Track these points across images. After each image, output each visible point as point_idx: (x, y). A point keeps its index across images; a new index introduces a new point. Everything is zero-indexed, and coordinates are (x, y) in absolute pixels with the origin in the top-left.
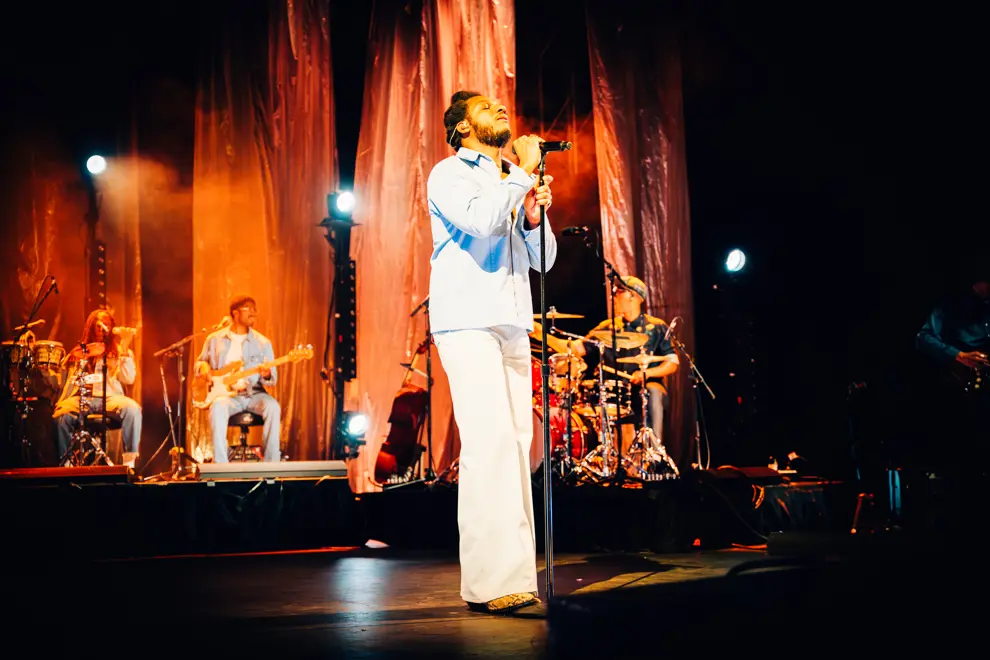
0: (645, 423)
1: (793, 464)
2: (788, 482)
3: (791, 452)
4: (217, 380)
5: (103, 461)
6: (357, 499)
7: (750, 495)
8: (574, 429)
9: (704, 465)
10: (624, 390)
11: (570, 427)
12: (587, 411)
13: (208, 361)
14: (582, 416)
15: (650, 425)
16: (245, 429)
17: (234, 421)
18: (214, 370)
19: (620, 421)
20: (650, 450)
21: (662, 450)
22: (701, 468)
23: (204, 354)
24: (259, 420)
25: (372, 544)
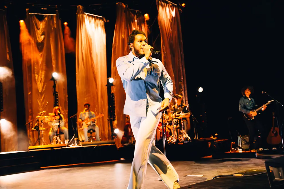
0: (183, 128)
1: (216, 136)
2: (215, 141)
3: (216, 134)
4: (84, 123)
5: (60, 143)
6: (118, 149)
7: (208, 144)
8: (167, 131)
9: (197, 138)
10: (178, 121)
11: (166, 130)
12: (169, 127)
13: (81, 119)
14: (168, 128)
15: (184, 129)
16: (91, 133)
17: (89, 131)
18: (83, 121)
19: (177, 128)
20: (184, 135)
21: (187, 135)
22: (196, 139)
23: (80, 117)
24: (94, 131)
25: (122, 159)
